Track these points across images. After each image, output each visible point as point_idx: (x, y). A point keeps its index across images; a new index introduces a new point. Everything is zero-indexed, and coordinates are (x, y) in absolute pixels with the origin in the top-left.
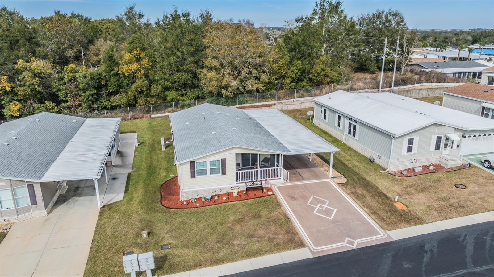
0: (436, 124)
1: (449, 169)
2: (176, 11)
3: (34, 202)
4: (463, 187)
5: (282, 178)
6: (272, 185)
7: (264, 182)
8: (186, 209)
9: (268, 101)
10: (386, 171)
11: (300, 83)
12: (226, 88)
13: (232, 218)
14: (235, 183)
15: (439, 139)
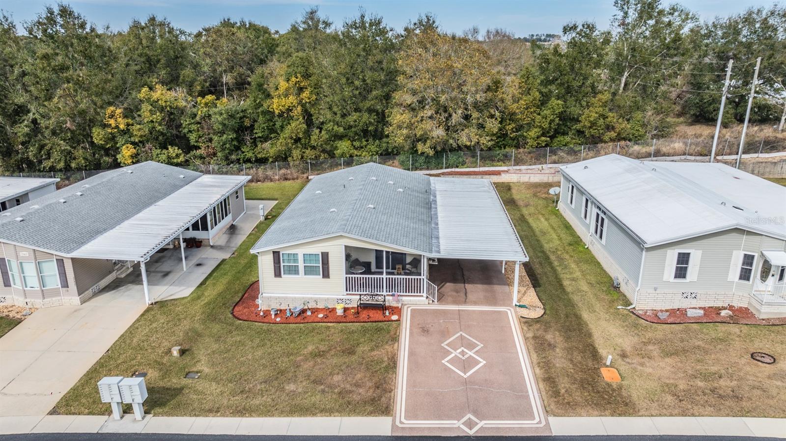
0: (737, 230)
1: (763, 320)
2: (363, 16)
3: (65, 285)
4: (768, 360)
5: (425, 295)
6: (406, 305)
7: (391, 298)
8: (256, 323)
9: (497, 166)
10: (629, 308)
11: (560, 138)
12: (424, 139)
13: (310, 348)
14: (345, 293)
15: (748, 260)
